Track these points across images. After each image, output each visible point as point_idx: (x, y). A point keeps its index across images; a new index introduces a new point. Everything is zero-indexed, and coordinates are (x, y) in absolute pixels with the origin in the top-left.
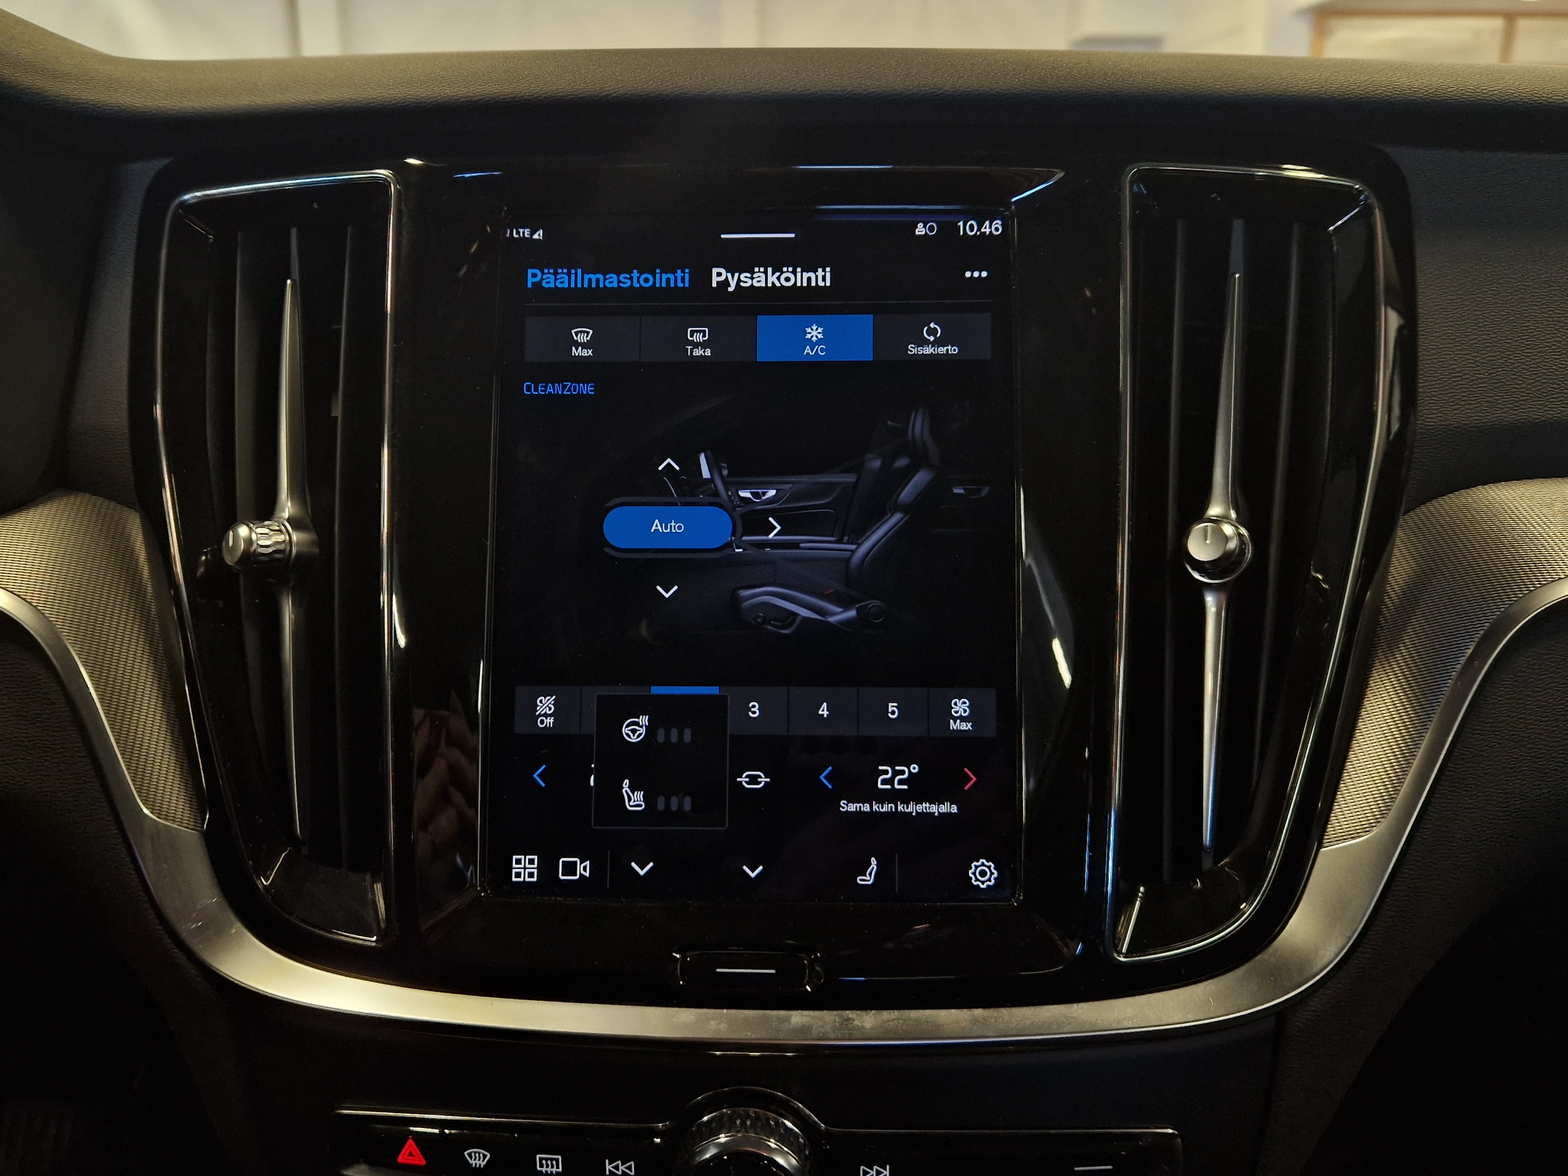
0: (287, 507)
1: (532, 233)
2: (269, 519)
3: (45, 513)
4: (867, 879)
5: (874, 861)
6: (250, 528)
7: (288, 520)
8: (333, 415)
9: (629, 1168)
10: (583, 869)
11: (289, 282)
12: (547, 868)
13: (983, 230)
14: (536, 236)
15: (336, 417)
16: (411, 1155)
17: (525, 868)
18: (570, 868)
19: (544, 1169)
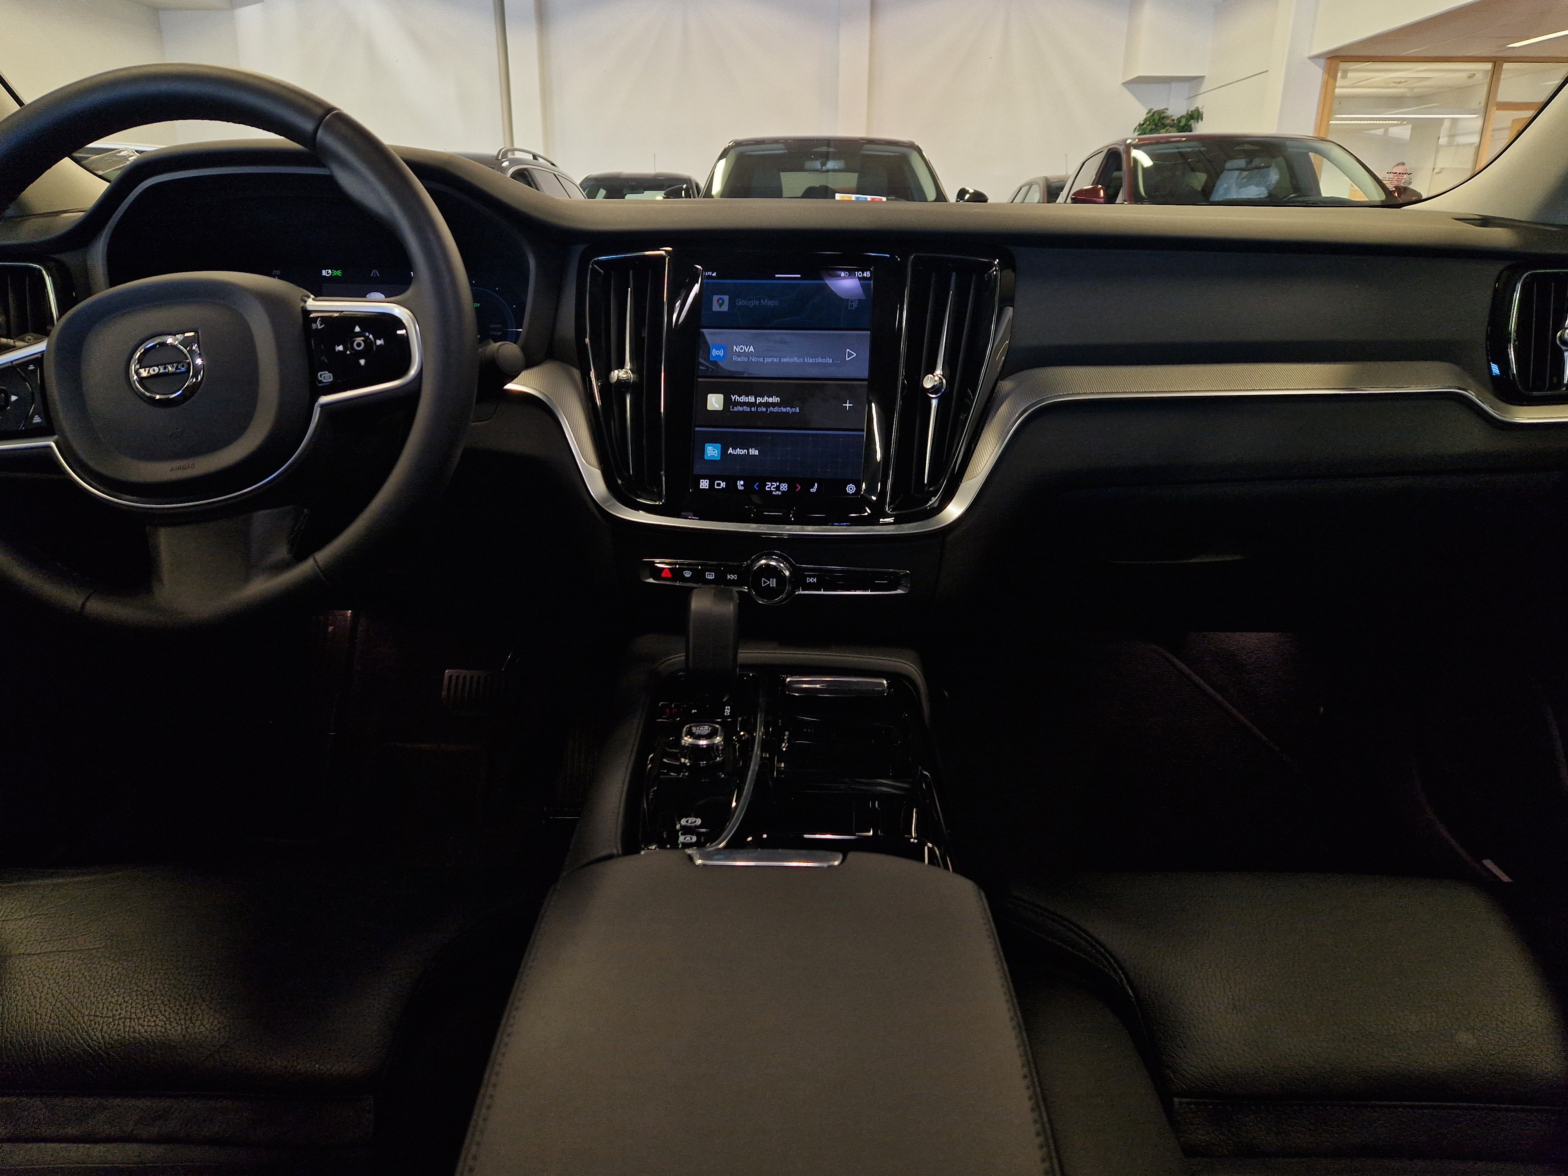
0: (628, 366)
1: (712, 274)
2: (623, 369)
3: (528, 373)
4: (813, 490)
5: (816, 484)
6: (619, 372)
7: (630, 369)
8: (643, 336)
9: (735, 577)
10: (723, 485)
11: (629, 289)
12: (711, 484)
13: (864, 275)
14: (713, 275)
15: (645, 337)
16: (666, 573)
17: (704, 484)
18: (719, 485)
19: (708, 578)
